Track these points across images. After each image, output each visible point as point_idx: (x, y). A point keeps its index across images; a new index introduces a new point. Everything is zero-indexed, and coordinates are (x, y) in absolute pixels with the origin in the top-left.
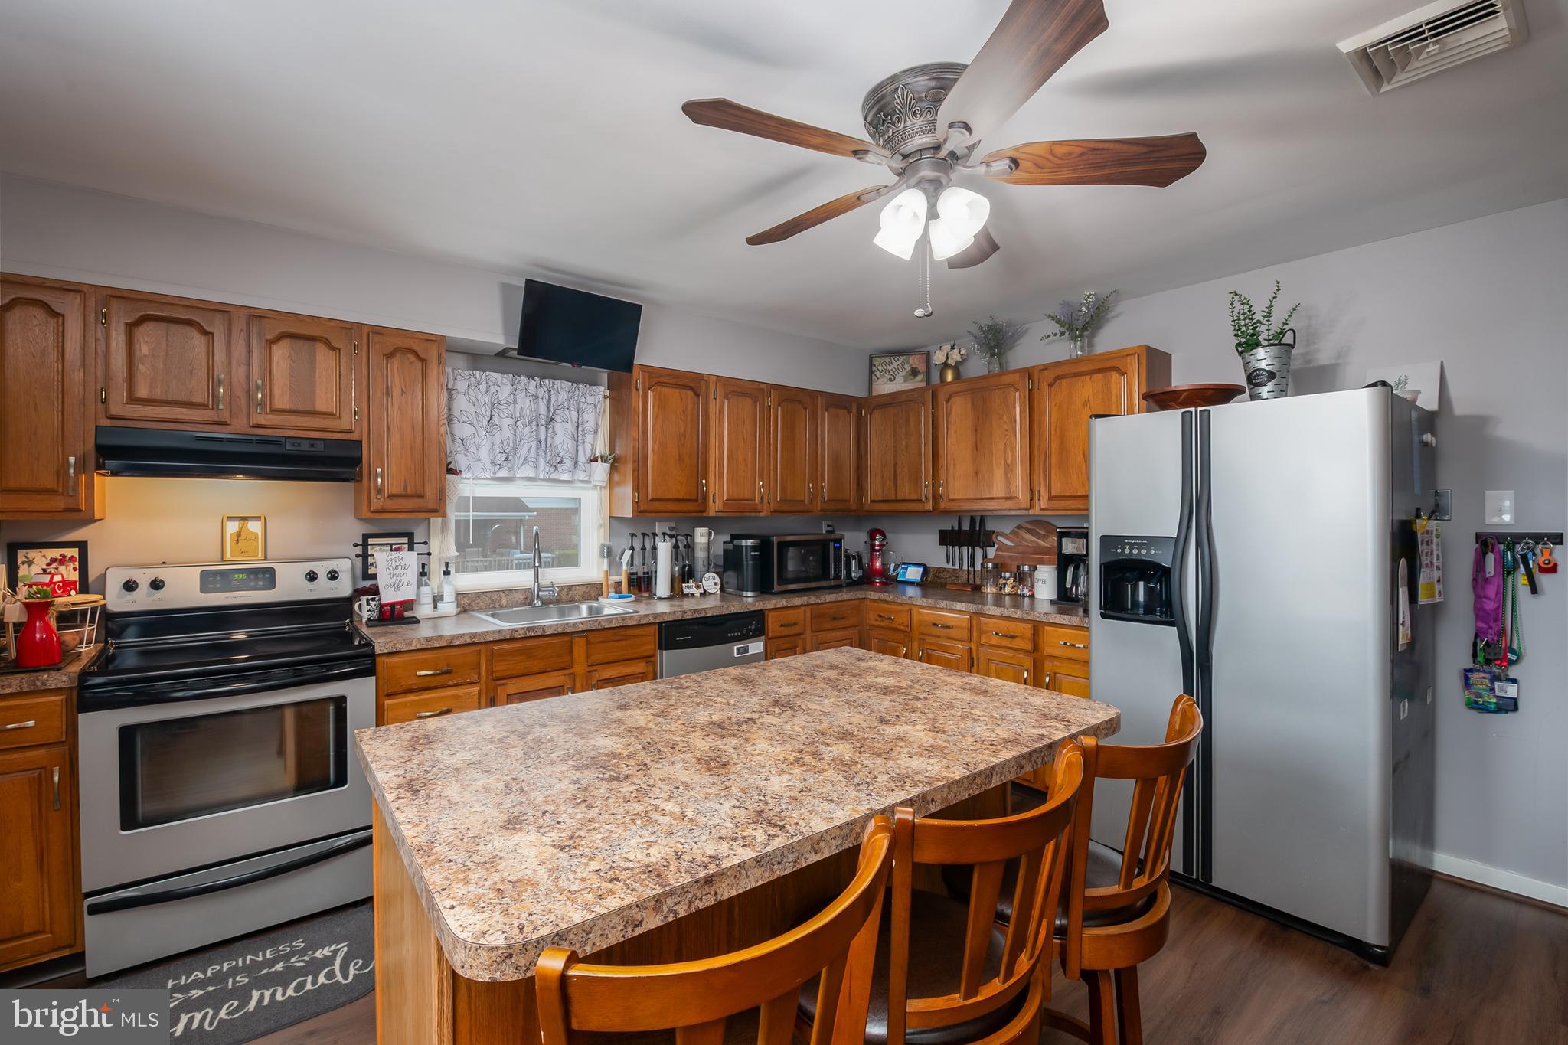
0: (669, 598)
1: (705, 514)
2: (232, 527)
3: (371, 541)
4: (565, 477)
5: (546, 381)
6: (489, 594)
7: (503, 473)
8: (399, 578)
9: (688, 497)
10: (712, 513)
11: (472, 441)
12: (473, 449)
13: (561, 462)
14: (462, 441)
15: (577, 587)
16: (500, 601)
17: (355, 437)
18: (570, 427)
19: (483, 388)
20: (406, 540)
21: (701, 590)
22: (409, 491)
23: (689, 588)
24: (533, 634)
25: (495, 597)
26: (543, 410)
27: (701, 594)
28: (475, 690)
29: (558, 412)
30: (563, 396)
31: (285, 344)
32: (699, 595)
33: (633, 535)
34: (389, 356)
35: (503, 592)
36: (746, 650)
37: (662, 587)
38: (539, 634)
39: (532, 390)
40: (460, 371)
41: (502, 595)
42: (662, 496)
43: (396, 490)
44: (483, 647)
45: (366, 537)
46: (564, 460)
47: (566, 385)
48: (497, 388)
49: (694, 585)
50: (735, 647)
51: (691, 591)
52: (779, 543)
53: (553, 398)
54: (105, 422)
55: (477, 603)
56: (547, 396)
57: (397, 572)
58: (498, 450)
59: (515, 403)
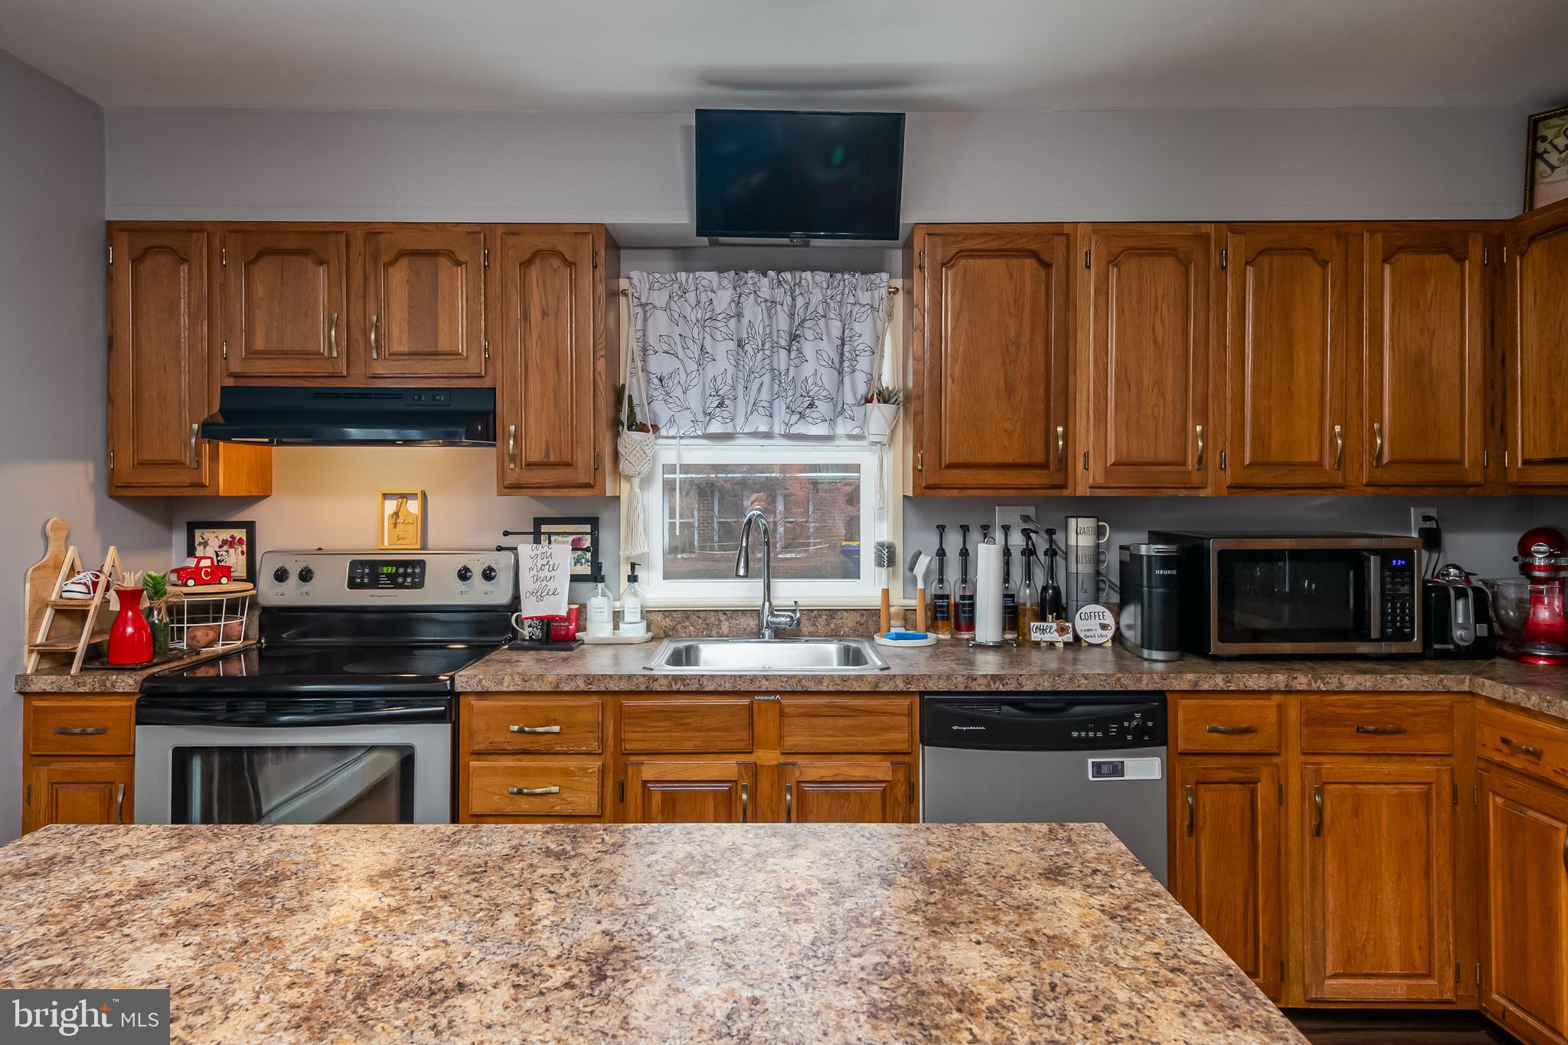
0: (997, 647)
1: (1066, 493)
2: (391, 506)
3: (544, 528)
4: (821, 430)
5: (787, 276)
6: (702, 615)
7: (716, 427)
8: (544, 583)
9: (1026, 460)
10: (1082, 490)
11: (676, 381)
12: (678, 392)
13: (811, 406)
14: (661, 380)
15: (845, 614)
16: (719, 626)
17: (487, 383)
18: (829, 349)
19: (691, 296)
20: (587, 528)
21: (1069, 637)
22: (552, 458)
23: (1043, 631)
24: (682, 688)
25: (712, 619)
26: (782, 321)
27: (1066, 644)
28: (595, 764)
29: (807, 324)
30: (817, 297)
31: (404, 263)
32: (1061, 645)
33: (941, 529)
34: (526, 264)
35: (724, 612)
36: (1118, 770)
37: (988, 626)
38: (693, 688)
39: (765, 292)
40: (657, 275)
41: (723, 617)
42: (971, 459)
43: (535, 456)
44: (608, 699)
45: (538, 522)
46: (817, 403)
47: (822, 277)
48: (711, 295)
49: (1055, 626)
50: (1090, 761)
51: (1048, 637)
52: (1223, 555)
53: (800, 301)
54: (230, 382)
55: (685, 627)
56: (789, 299)
57: (542, 574)
58: (708, 391)
59: (739, 316)
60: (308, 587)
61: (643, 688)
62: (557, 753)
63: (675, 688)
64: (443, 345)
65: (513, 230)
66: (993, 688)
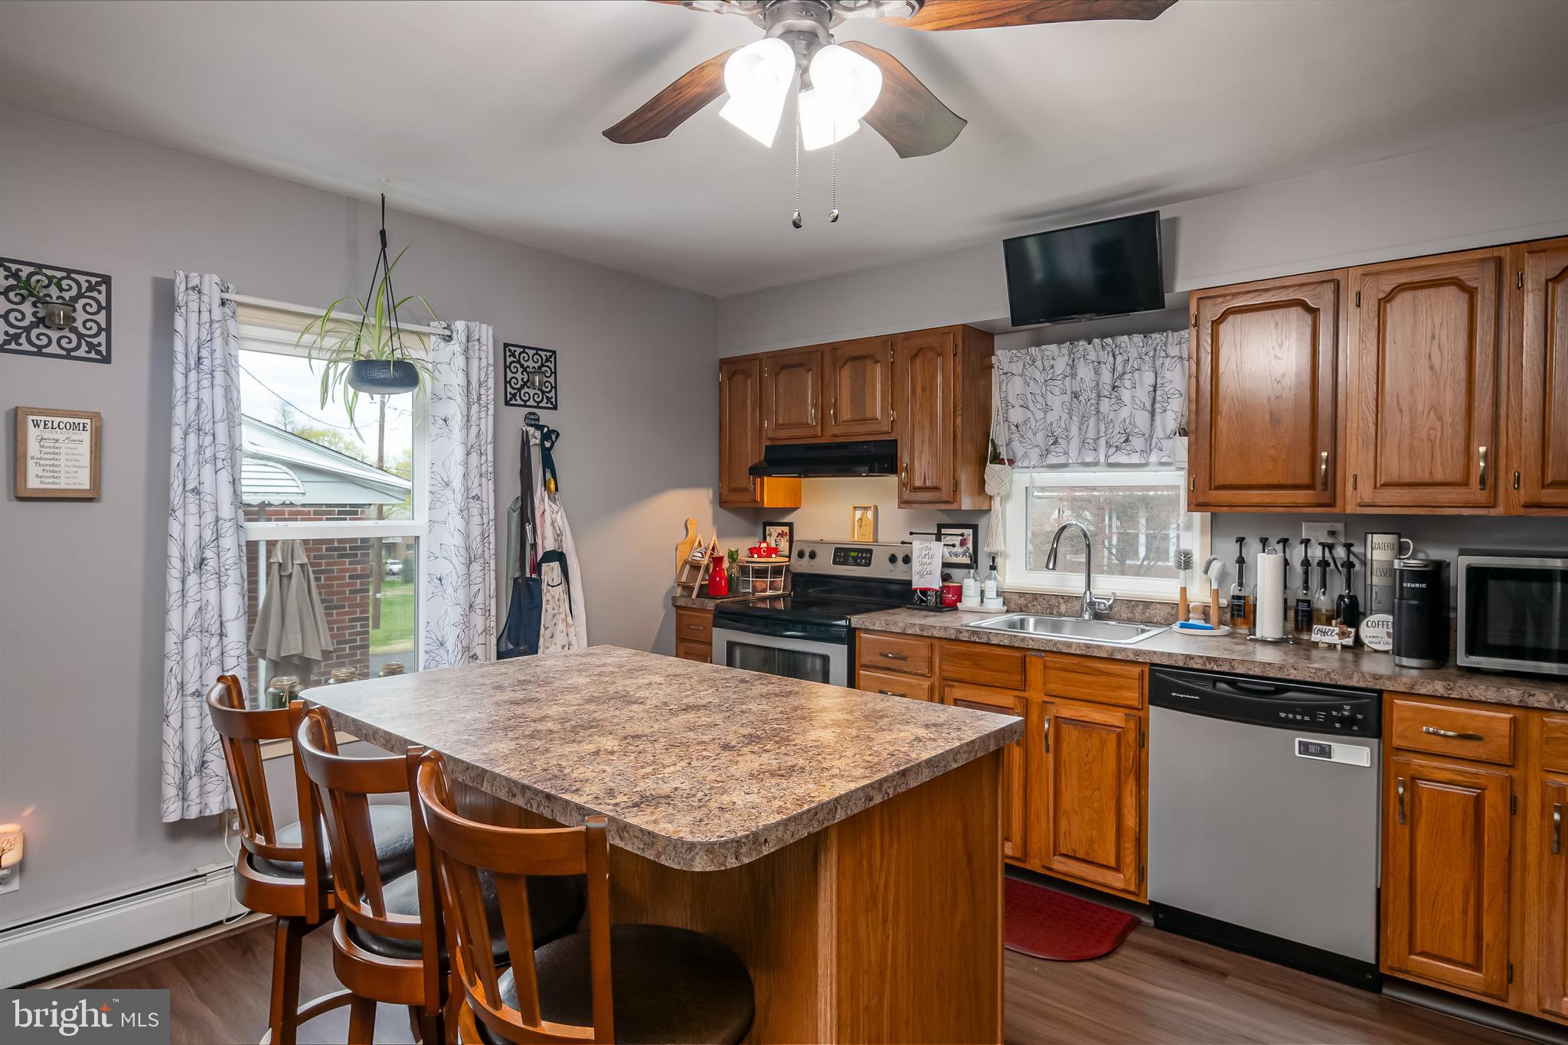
0: (1276, 643)
1: (1331, 510)
2: (858, 514)
3: (944, 531)
4: (1135, 459)
5: (1109, 340)
6: (1046, 597)
7: (1052, 459)
8: (925, 567)
9: (1290, 482)
10: (1351, 508)
11: (1028, 427)
12: (1030, 435)
13: (1126, 440)
14: (1017, 427)
15: (1158, 606)
16: (1058, 606)
17: (892, 437)
18: (1143, 395)
19: (1039, 363)
20: (970, 531)
21: (1349, 641)
22: (927, 485)
23: (1324, 633)
24: (977, 640)
25: (1053, 601)
26: (1107, 377)
27: (1344, 647)
28: (926, 684)
29: (1127, 376)
30: (1133, 353)
31: (848, 366)
32: (1339, 647)
33: (1241, 540)
34: (914, 358)
35: (1063, 597)
36: (1325, 752)
37: (1268, 622)
39: (1092, 356)
40: (1015, 351)
41: (1061, 601)
42: (1238, 482)
44: (936, 642)
45: (940, 527)
46: (1133, 438)
47: (1138, 338)
48: (1052, 362)
49: (1337, 630)
50: (1297, 740)
51: (1328, 639)
53: (1119, 359)
54: (769, 443)
55: (1034, 606)
56: (1111, 359)
57: (925, 560)
58: (1047, 434)
59: (1073, 376)
60: (814, 562)
61: (953, 637)
62: (905, 672)
63: (973, 639)
64: (869, 415)
65: (908, 336)
66: (1209, 667)
